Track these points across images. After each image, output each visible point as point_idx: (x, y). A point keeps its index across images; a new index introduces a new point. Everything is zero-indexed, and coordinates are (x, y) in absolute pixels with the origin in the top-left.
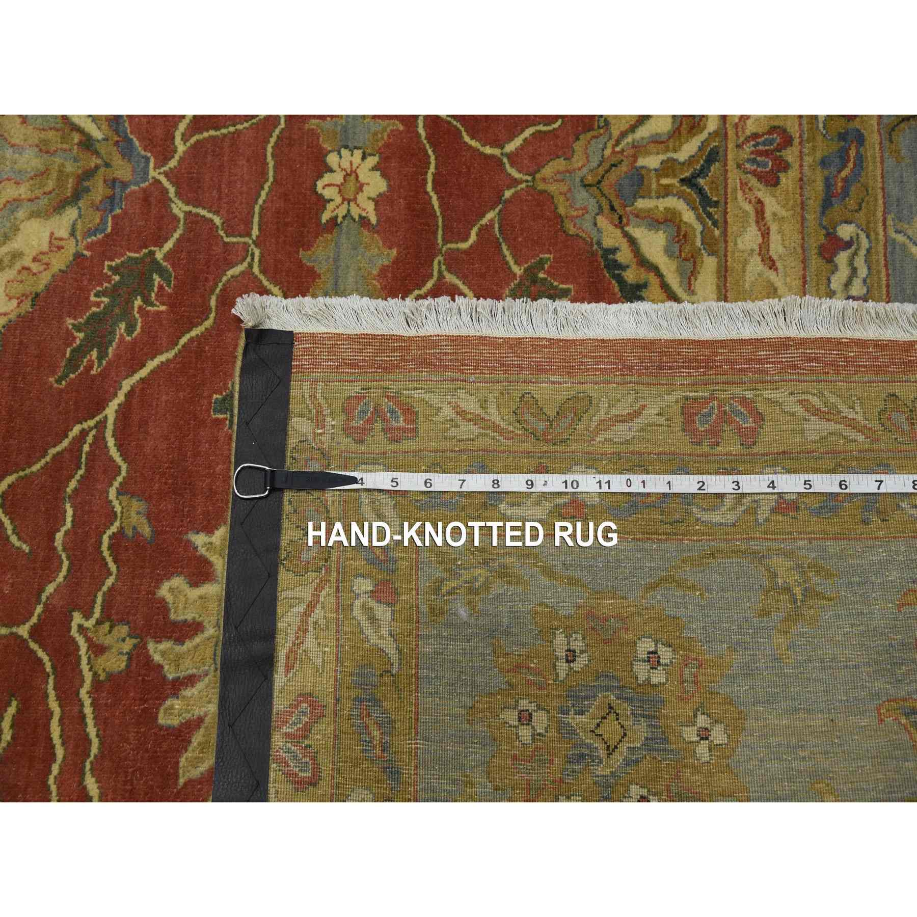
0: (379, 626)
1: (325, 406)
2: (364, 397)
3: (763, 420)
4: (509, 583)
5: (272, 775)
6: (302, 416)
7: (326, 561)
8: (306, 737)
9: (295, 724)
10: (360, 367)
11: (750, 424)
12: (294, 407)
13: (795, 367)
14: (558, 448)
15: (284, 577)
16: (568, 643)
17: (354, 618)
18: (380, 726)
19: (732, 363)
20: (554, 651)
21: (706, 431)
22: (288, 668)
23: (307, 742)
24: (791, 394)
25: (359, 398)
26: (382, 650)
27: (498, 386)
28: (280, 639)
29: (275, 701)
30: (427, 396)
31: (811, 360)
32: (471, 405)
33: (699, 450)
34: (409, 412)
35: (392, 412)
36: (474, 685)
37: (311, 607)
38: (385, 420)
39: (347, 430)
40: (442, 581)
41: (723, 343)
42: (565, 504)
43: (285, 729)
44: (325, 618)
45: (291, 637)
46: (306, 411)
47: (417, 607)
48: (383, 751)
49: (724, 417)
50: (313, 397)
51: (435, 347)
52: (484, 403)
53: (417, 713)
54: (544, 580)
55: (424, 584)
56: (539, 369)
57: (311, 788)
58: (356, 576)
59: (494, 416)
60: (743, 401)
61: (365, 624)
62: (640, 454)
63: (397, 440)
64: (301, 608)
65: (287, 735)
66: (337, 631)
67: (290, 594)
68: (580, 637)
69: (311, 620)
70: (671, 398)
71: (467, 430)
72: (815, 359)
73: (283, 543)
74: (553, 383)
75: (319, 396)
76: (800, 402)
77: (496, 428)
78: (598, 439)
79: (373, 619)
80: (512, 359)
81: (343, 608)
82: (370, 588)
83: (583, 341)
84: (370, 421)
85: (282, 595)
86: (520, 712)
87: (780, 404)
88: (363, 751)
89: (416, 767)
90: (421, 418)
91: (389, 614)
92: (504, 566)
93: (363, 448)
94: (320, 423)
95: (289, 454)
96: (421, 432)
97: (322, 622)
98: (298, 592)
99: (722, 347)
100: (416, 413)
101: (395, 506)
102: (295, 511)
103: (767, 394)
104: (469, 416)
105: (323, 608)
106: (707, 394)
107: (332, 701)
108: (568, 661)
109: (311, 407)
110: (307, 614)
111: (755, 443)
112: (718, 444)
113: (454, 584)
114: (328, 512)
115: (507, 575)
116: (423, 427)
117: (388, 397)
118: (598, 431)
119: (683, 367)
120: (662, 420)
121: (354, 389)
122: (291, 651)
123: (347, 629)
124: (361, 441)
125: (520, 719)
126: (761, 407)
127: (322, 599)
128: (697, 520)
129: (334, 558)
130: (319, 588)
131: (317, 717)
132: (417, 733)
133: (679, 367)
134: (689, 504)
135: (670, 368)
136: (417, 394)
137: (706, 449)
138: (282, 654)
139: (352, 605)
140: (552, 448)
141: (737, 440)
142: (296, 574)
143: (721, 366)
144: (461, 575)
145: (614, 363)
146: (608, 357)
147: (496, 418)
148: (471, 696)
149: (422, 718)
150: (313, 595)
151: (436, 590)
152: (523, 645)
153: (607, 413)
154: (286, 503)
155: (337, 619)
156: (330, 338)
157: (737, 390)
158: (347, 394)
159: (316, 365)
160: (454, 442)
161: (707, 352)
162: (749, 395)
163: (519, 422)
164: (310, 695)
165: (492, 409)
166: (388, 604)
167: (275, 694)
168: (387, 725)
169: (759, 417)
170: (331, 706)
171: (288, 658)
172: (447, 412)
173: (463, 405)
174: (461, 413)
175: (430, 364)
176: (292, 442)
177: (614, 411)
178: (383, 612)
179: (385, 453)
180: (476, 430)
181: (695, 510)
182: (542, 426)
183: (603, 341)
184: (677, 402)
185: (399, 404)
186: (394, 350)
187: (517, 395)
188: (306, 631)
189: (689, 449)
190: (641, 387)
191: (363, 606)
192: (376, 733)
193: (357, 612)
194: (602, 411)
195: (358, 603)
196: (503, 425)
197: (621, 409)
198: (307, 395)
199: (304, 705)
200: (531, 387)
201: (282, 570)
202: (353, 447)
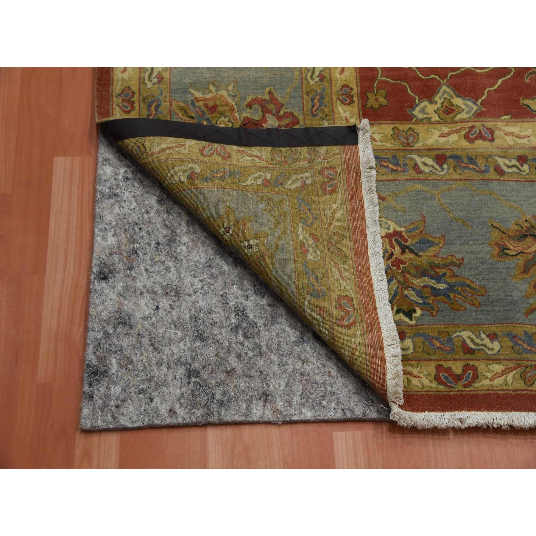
0: (255, 180)
1: (331, 159)
2: (336, 174)
3: (348, 329)
4: (274, 223)
5: (205, 142)
6: (327, 151)
7: (276, 163)
8: (217, 154)
9: (221, 151)
10: (347, 171)
11: (346, 323)
12: (330, 148)
13: (371, 344)
14: (326, 247)
15: (269, 149)
16: (254, 245)
17: (257, 172)
18: (222, 176)
19: (370, 319)
20: (251, 240)
21: (341, 304)
22: (239, 151)
23: (215, 154)
24: (359, 342)
25: (336, 172)
26: (247, 180)
27: (346, 225)
28: (248, 148)
29: (228, 146)
30: (339, 198)
31: (375, 351)
32: (338, 215)
33: (333, 301)
34: (333, 192)
35: (332, 185)
36: (237, 208)
37: (260, 158)
38: (328, 182)
39: (323, 168)
40: (273, 201)
41: (377, 315)
42: (305, 247)
43: (219, 148)
44: (256, 163)
45: (249, 152)
46: (329, 152)
47: (263, 192)
48: (213, 177)
49: (347, 313)
50: (334, 154)
51: (359, 201)
52: (339, 220)
53: (227, 189)
54: (276, 236)
55: (271, 196)
56: (355, 242)
57: (200, 154)
58: (271, 174)
59: (335, 224)
60: (355, 322)
61: (255, 176)
62: (328, 277)
63: (321, 187)
64: (259, 155)
65: (217, 149)
66: (252, 167)
67: (263, 151)
68: (257, 250)
69: (255, 158)
70: (351, 292)
71: (329, 213)
72: (375, 354)
73: (281, 148)
74: (351, 247)
75: (335, 156)
76: (356, 346)
77: (330, 225)
78: (331, 262)
79: (256, 178)
80: (358, 231)
81: (260, 169)
82: (267, 177)
83: (368, 260)
84: (328, 177)
85: (263, 148)
86: (229, 227)
87: (355, 337)
88: (213, 171)
89: (208, 188)
90: (331, 196)
91: (259, 183)
92: (280, 223)
93: (317, 175)
94: (325, 158)
95: (312, 147)
96: (325, 196)
97: (255, 162)
98: (264, 154)
99: (375, 316)
100: (332, 195)
101: (297, 187)
102: (292, 152)
103: (359, 332)
104: (334, 214)
105: (260, 162)
106: (355, 307)
107: (229, 163)
108: (248, 245)
109: (331, 154)
110: (257, 157)
111: (337, 325)
112: (336, 309)
113: (272, 205)
114: (293, 163)
115: (277, 223)
116: (328, 197)
117: (337, 183)
118: (335, 263)
119: (364, 299)
120: (342, 288)
121: (339, 170)
122: (244, 152)
123: (253, 170)
124: (320, 174)
125: (226, 228)
126: (353, 328)
127: (262, 162)
128: (305, 299)
129: (277, 166)
130: (266, 161)
131: (223, 158)
132: (220, 188)
133: (364, 297)
134: (311, 295)
135: (363, 294)
136: (340, 194)
137: (334, 303)
138: (243, 149)
139: (261, 172)
140: (326, 244)
141: (339, 317)
142: (271, 153)
143: (367, 313)
144: (275, 207)
145: (361, 272)
146: (364, 270)
147: (334, 225)
148: (233, 207)
149: (225, 190)
150: (264, 159)
151: (269, 199)
152: (253, 227)
153: (342, 267)
154: (295, 148)
155: (256, 167)
156: (357, 159)
157: (359, 319)
158: (337, 167)
159: (346, 154)
160: (323, 208)
161: (372, 309)
162: (358, 324)
163: (334, 233)
164: (230, 157)
165: (337, 223)
166: (263, 183)
167: (230, 146)
168: (222, 179)
169: (349, 328)
170: (227, 163)
171: (242, 151)
172: (334, 206)
173: (338, 212)
174: (334, 211)
175: (352, 199)
176: (317, 148)
177: (343, 270)
178: (259, 182)
179: (316, 183)
180: (329, 216)
181: (309, 298)
182: (334, 242)
183: (369, 268)
184: (351, 295)
185: (335, 187)
186: (356, 185)
187: (344, 233)
188: (251, 157)
189: (333, 296)
190: (354, 281)
191: (261, 175)
192: (219, 175)
193: (259, 173)
194: (342, 265)
195: (262, 174)
196: (332, 227)
197: (344, 273)
198: (335, 152)
199: (227, 155)
200: (348, 238)
201: (271, 148)
202: (317, 171)
